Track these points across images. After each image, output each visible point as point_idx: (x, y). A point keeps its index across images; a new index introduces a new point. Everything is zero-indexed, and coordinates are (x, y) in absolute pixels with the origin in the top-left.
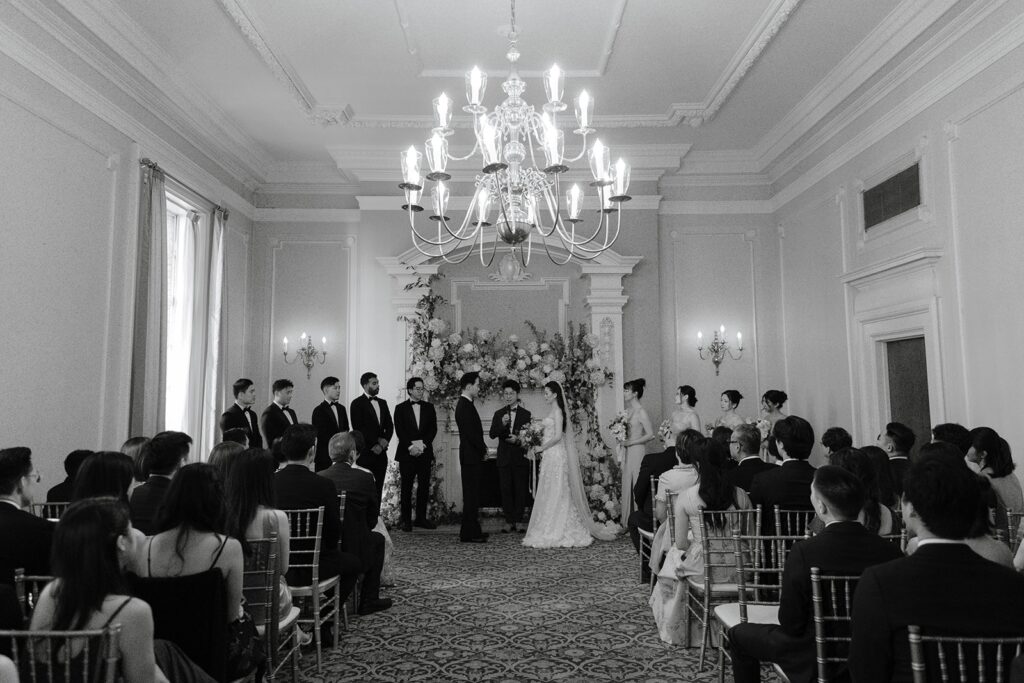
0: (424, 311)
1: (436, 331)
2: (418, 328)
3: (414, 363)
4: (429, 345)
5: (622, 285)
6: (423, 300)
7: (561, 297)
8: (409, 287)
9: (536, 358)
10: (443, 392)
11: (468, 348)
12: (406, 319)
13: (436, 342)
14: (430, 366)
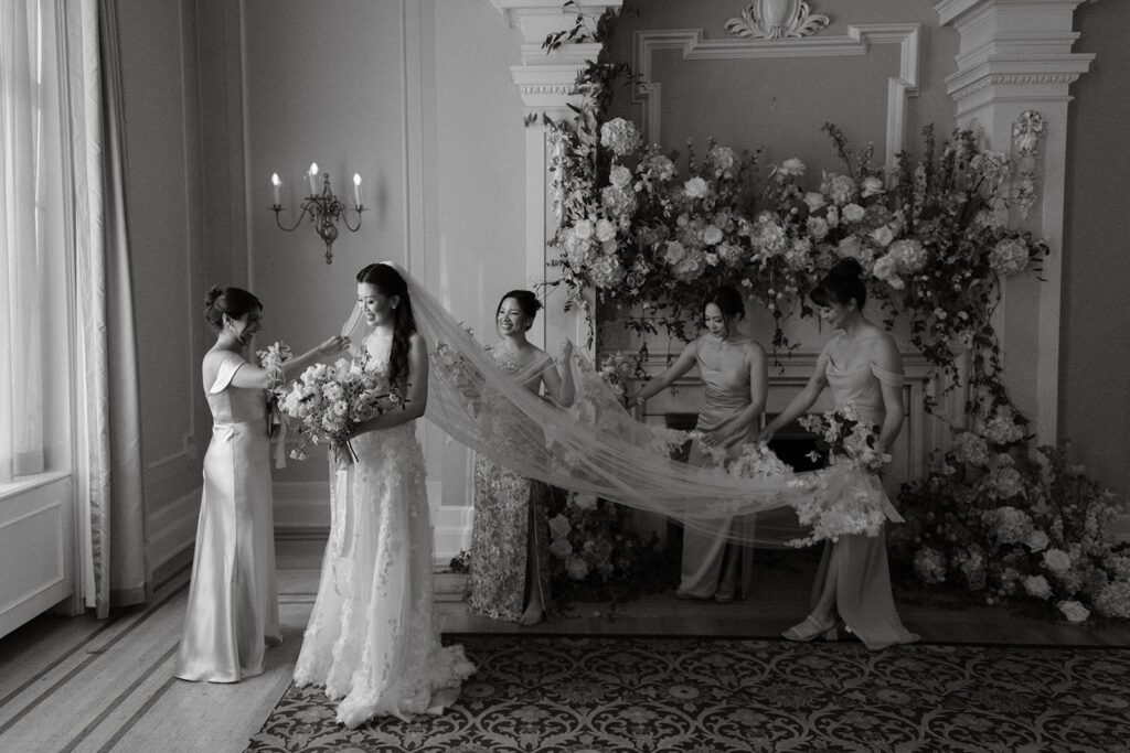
0: (587, 101)
1: (620, 149)
2: (576, 142)
3: (568, 224)
4: (603, 181)
5: (1076, 28)
6: (587, 72)
7: (895, 72)
8: (553, 42)
9: (855, 213)
10: (635, 292)
11: (696, 188)
12: (547, 120)
13: (619, 176)
14: (606, 231)
